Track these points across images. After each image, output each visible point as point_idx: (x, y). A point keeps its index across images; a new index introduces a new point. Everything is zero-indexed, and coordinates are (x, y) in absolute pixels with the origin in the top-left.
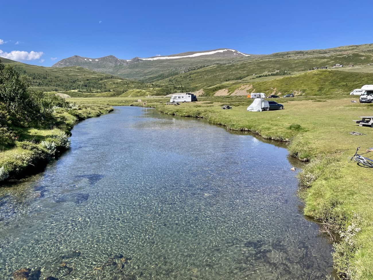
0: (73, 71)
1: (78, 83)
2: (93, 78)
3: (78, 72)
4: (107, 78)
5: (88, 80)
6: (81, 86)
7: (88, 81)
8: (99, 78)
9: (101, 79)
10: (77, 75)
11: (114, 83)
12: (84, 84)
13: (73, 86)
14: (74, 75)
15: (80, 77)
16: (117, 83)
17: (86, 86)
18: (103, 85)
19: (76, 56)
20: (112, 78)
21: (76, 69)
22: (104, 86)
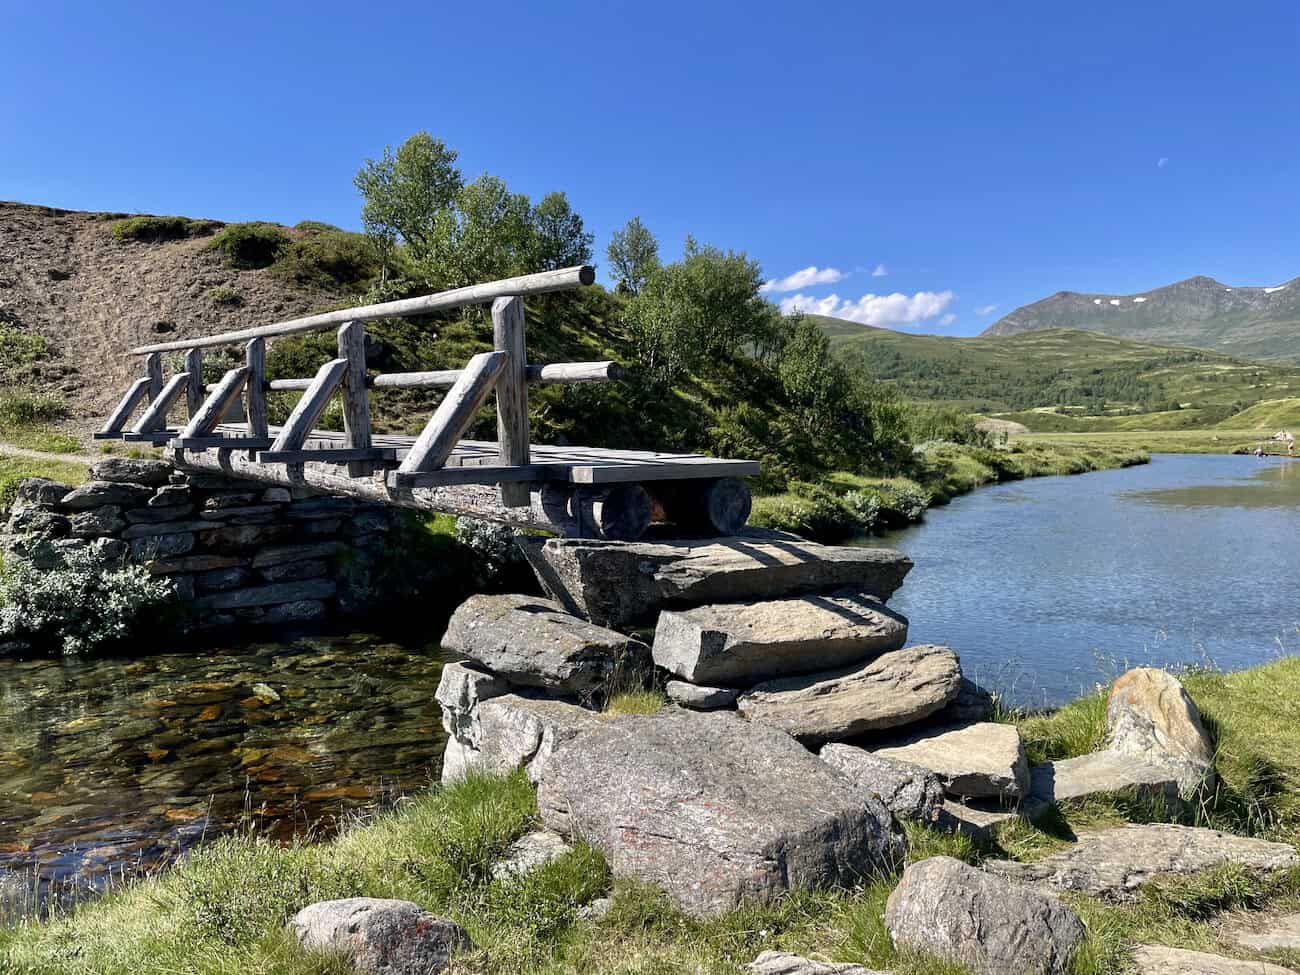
0: (1048, 344)
1: (1059, 383)
2: (1119, 363)
3: (1063, 347)
4: (1172, 361)
5: (1097, 372)
6: (1068, 394)
7: (1098, 377)
8: (1138, 363)
9: (1149, 368)
10: (1058, 358)
11: (1200, 379)
12: (1080, 387)
13: (1043, 396)
14: (1048, 359)
15: (1071, 363)
16: (1213, 379)
17: (1088, 393)
18: (1155, 386)
19: (1065, 294)
20: (1192, 359)
21: (1058, 337)
22: (1158, 392)
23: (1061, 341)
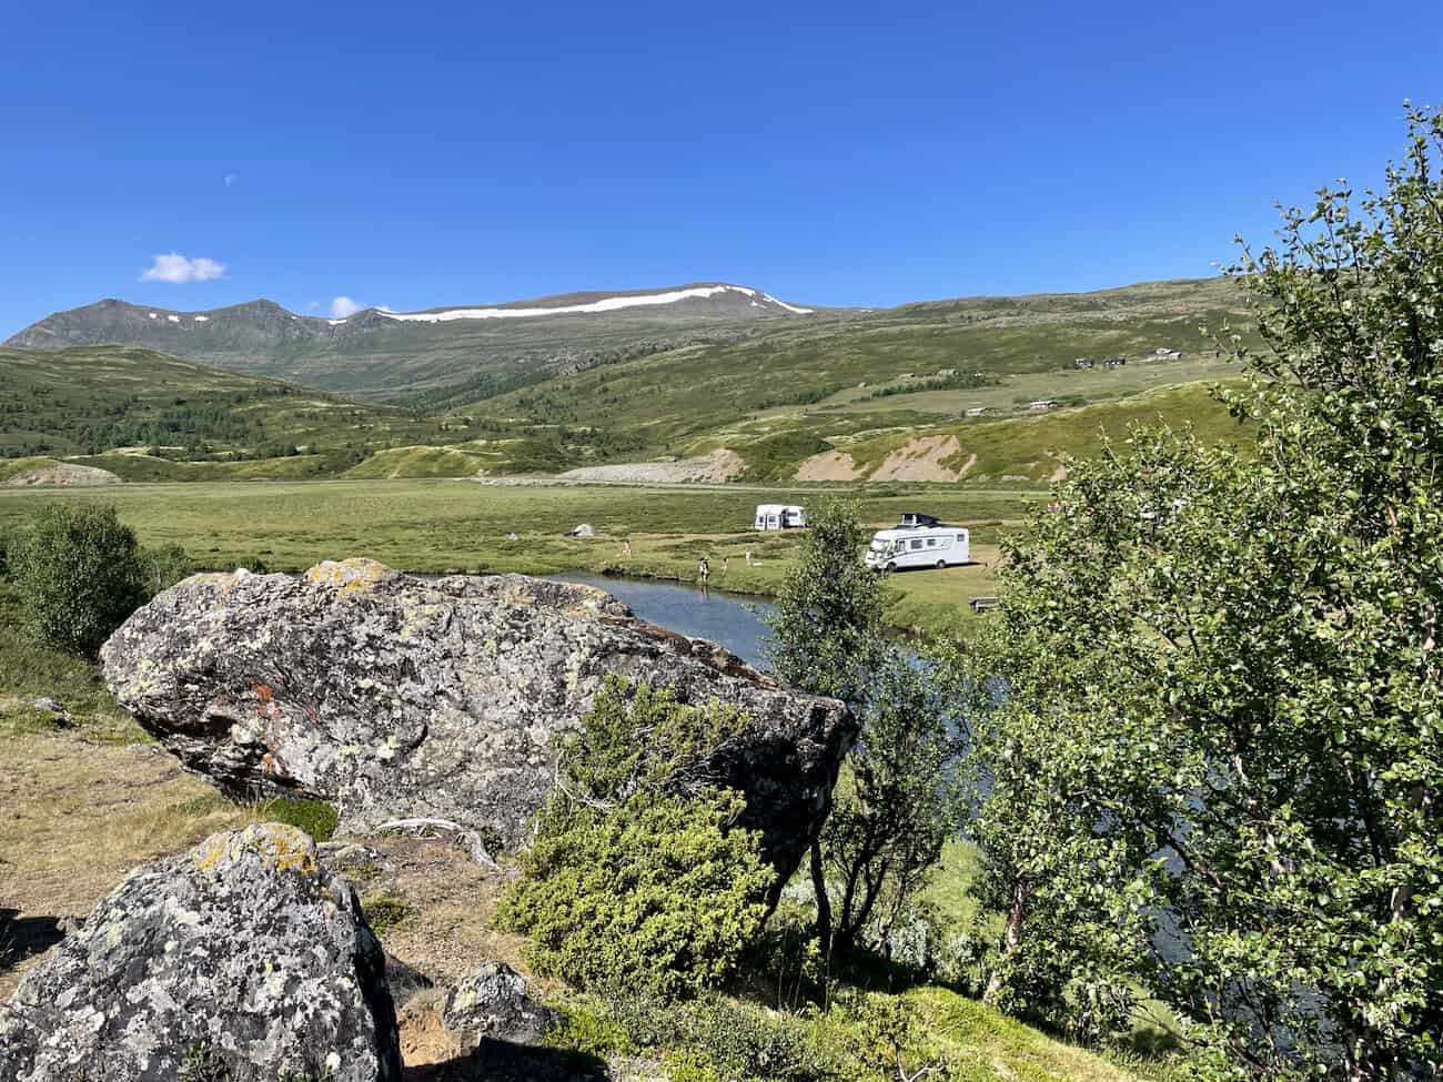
0: (109, 364)
3: (131, 369)
4: (263, 394)
5: (180, 403)
6: (152, 429)
7: (182, 408)
8: (229, 395)
9: (240, 400)
10: (128, 382)
11: (299, 416)
12: (165, 421)
13: (119, 430)
14: (116, 383)
15: (145, 391)
16: (313, 416)
17: (176, 428)
18: (253, 423)
19: (113, 303)
21: (122, 356)
23: (125, 360)
